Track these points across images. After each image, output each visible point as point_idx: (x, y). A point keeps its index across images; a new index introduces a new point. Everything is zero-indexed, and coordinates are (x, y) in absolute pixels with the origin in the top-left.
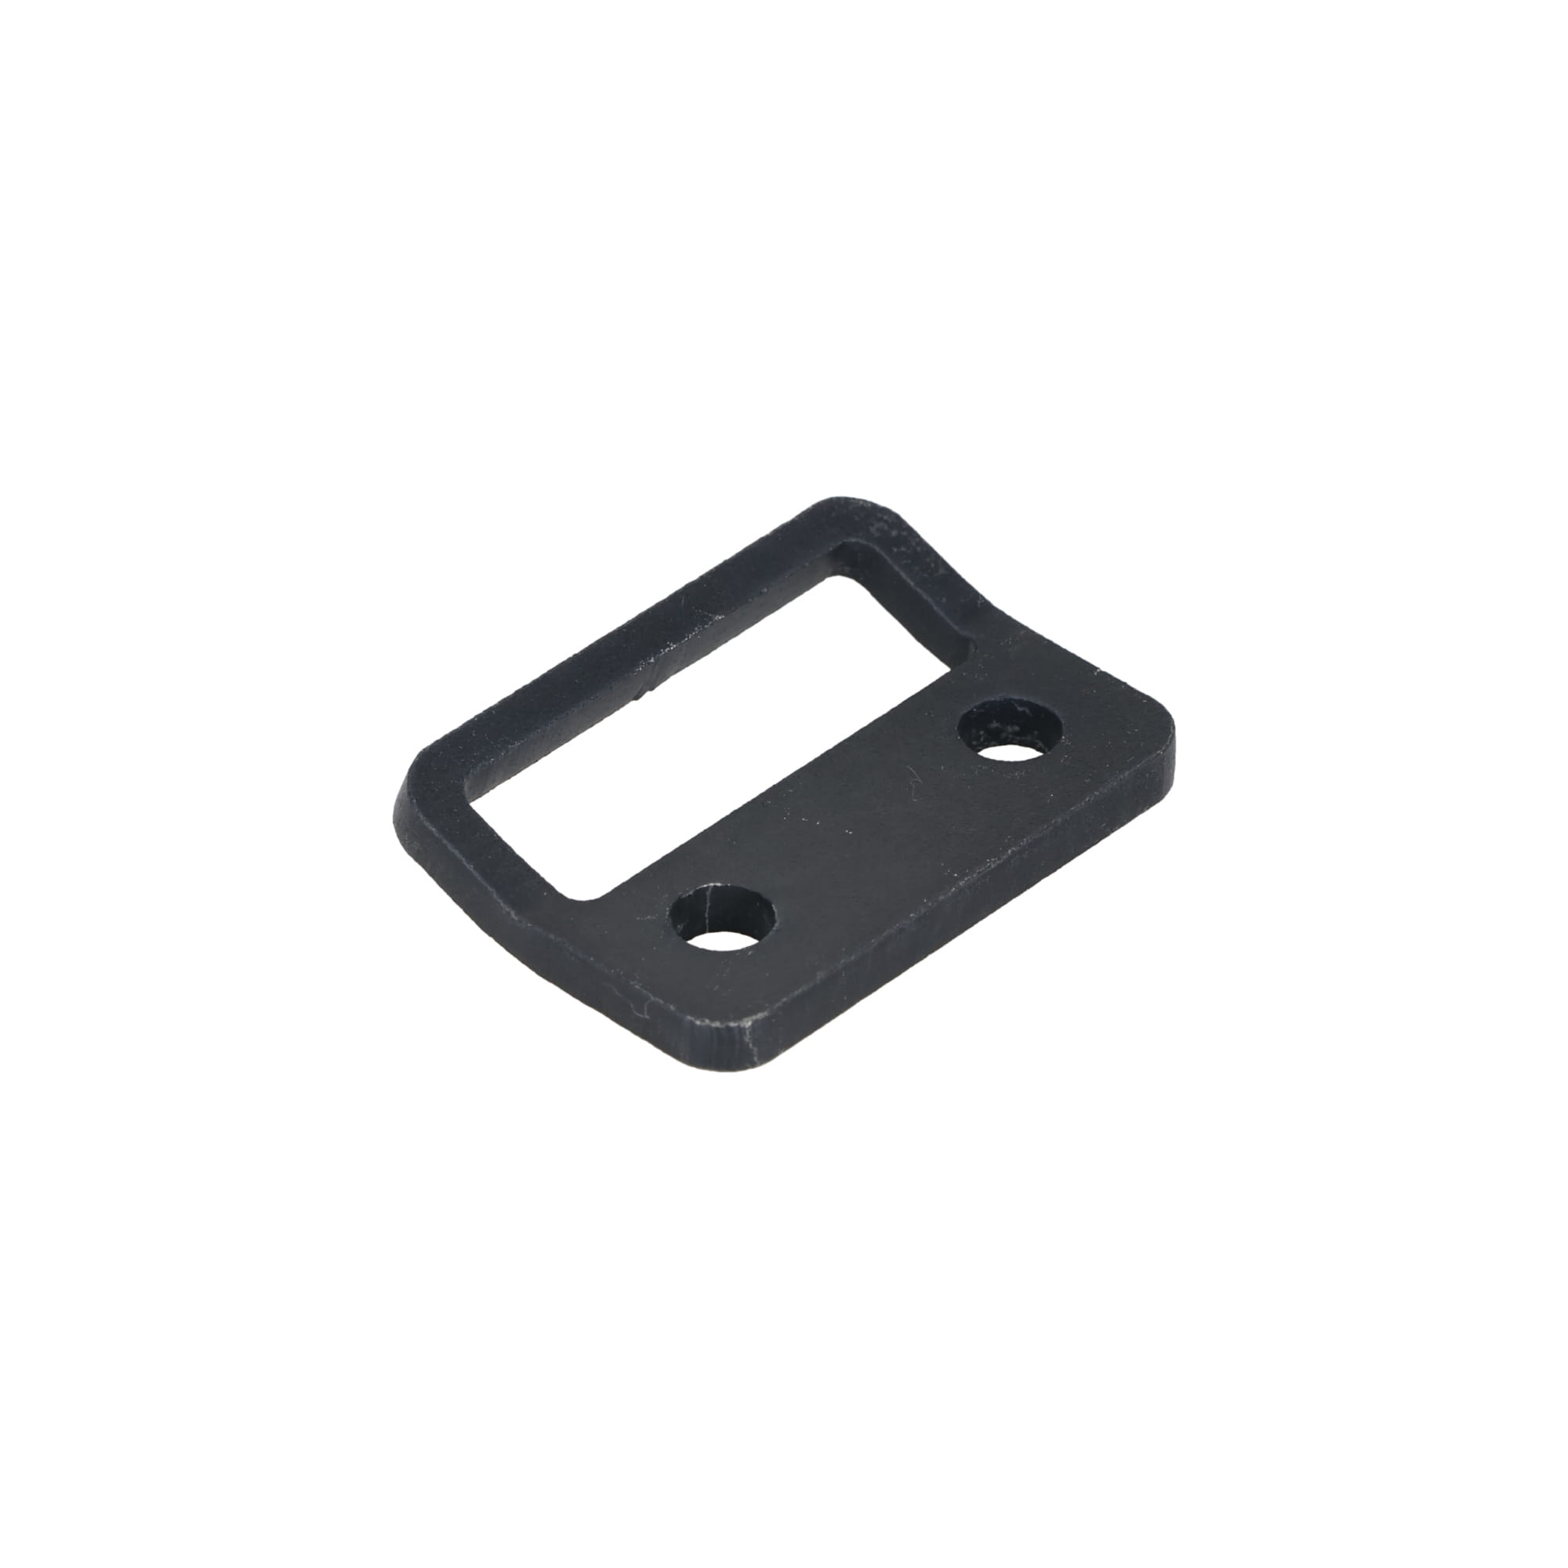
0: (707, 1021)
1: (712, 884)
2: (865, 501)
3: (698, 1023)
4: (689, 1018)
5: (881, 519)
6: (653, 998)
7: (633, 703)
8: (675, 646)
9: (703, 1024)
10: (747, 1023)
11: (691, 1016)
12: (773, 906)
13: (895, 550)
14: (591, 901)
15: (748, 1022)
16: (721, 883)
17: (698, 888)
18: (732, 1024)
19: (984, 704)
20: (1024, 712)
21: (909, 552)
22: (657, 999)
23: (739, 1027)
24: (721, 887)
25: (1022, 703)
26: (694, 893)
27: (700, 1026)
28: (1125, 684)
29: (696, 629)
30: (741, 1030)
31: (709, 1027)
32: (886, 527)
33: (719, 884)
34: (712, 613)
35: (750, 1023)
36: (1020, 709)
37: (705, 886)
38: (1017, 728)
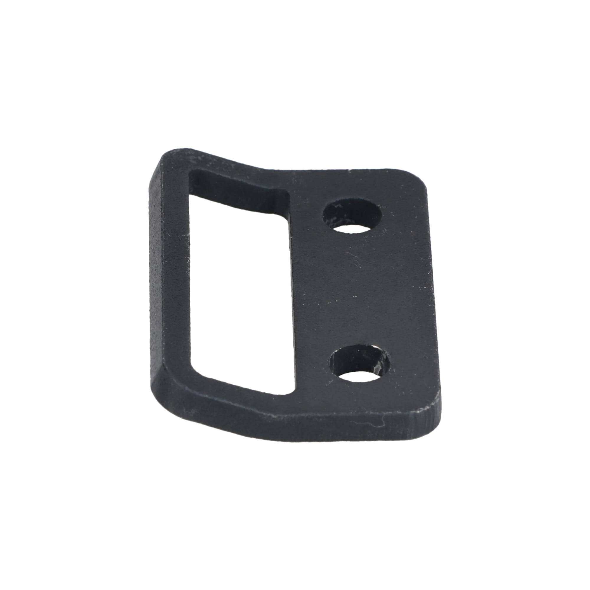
0: (422, 409)
1: (334, 353)
2: (177, 149)
3: (418, 412)
4: (412, 412)
5: (189, 155)
6: (385, 414)
9: (421, 411)
10: (437, 400)
11: (413, 410)
13: (209, 165)
14: (295, 391)
16: (336, 350)
17: (330, 358)
20: (338, 207)
21: (214, 163)
22: (387, 413)
24: (338, 351)
25: (337, 203)
26: (331, 361)
27: (420, 413)
31: (424, 411)
36: (336, 207)
37: (332, 355)
38: (335, 218)
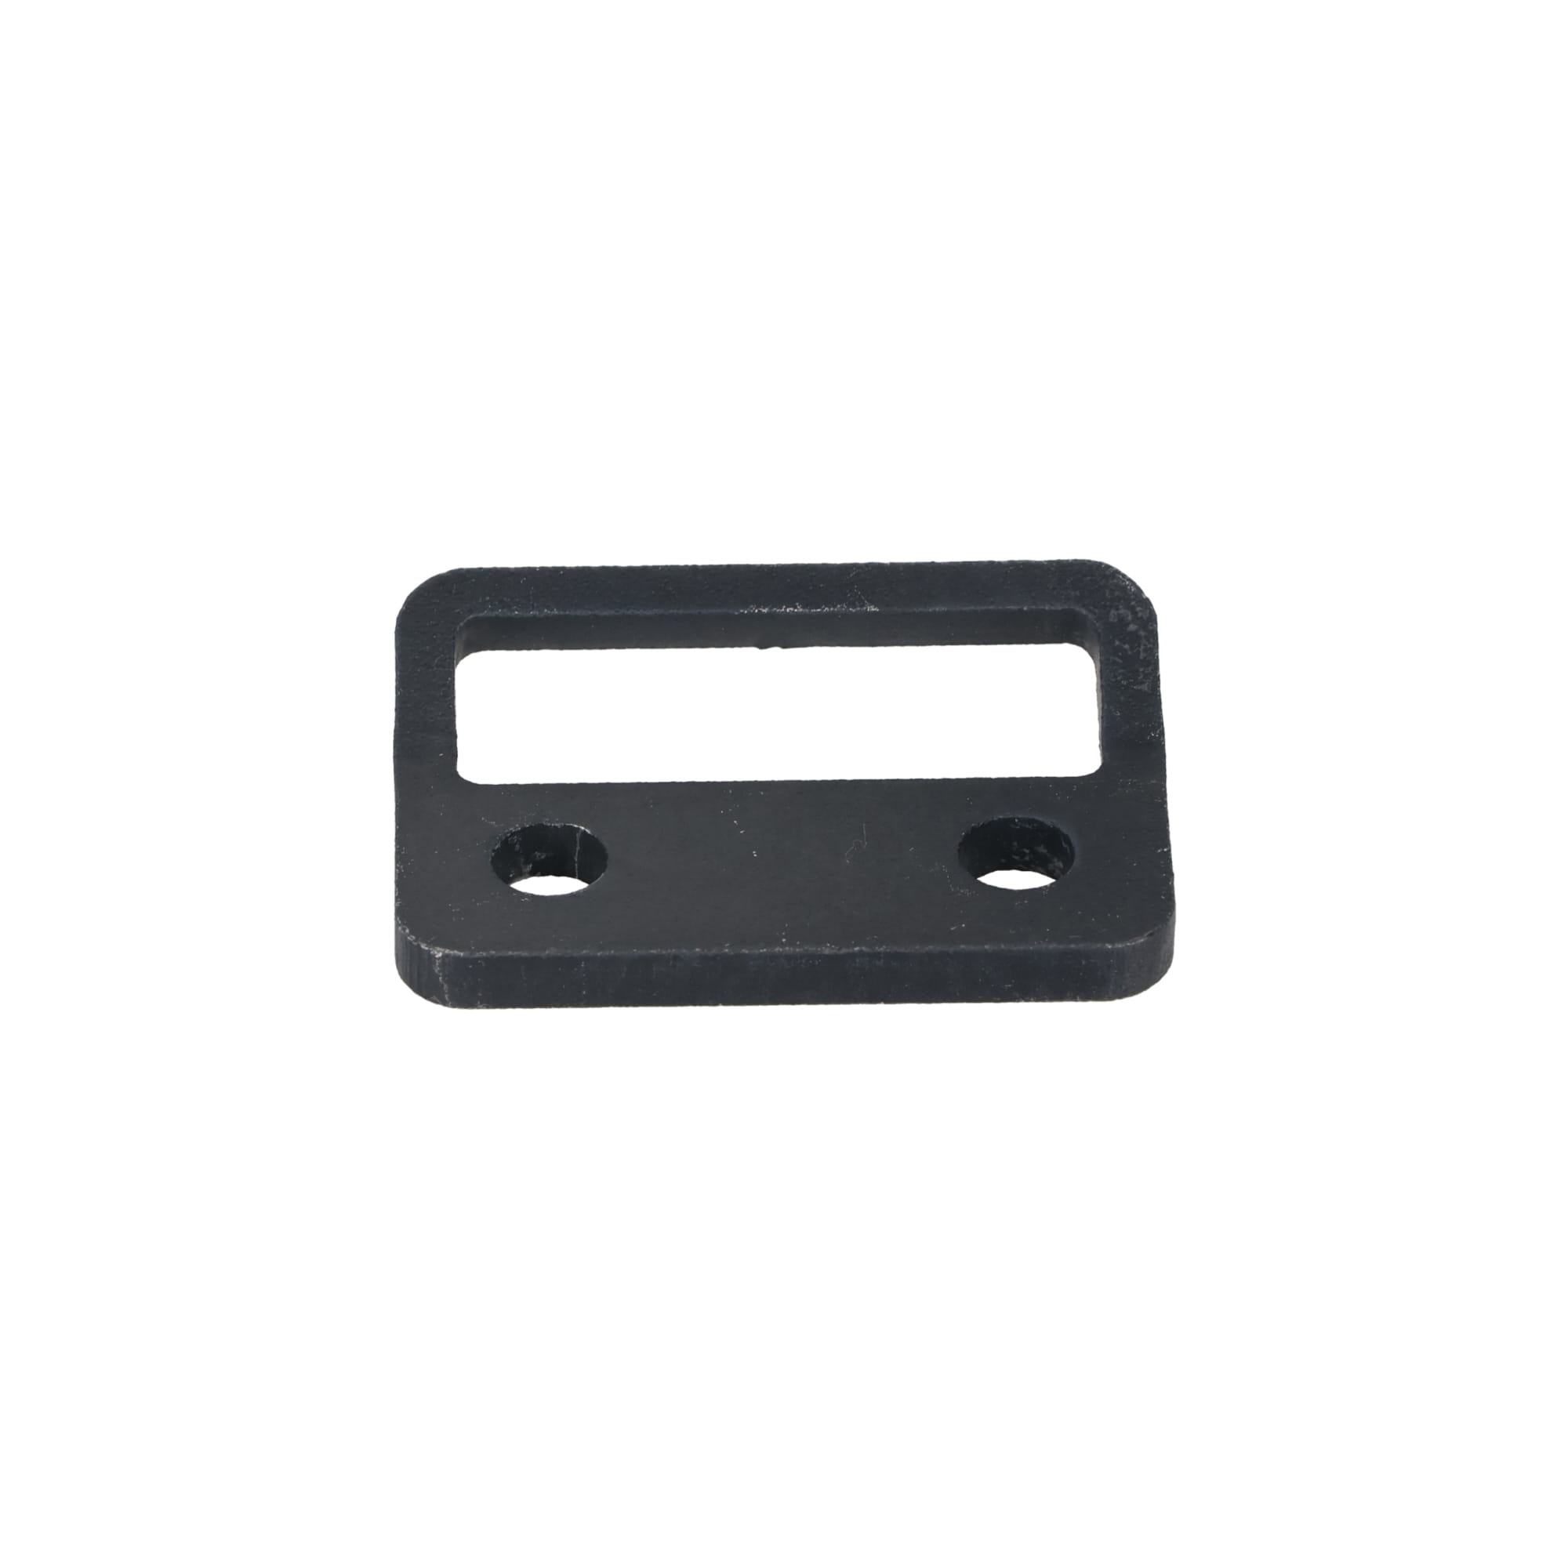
0: (407, 931)
1: (583, 828)
3: (401, 928)
4: (399, 919)
5: (1132, 609)
7: (754, 650)
8: (801, 610)
9: (403, 932)
10: (439, 954)
12: (603, 874)
13: (1117, 643)
14: (470, 783)
15: (439, 952)
16: (591, 830)
17: (568, 824)
18: (423, 946)
19: (1032, 821)
20: (1066, 849)
21: (1130, 653)
23: (429, 951)
24: (589, 835)
25: (1066, 839)
26: (562, 827)
27: (400, 933)
28: (1172, 875)
29: (839, 606)
30: (432, 958)
31: (405, 937)
32: (1130, 618)
33: (588, 831)
34: (868, 601)
35: (440, 955)
36: (1064, 844)
37: (576, 826)
